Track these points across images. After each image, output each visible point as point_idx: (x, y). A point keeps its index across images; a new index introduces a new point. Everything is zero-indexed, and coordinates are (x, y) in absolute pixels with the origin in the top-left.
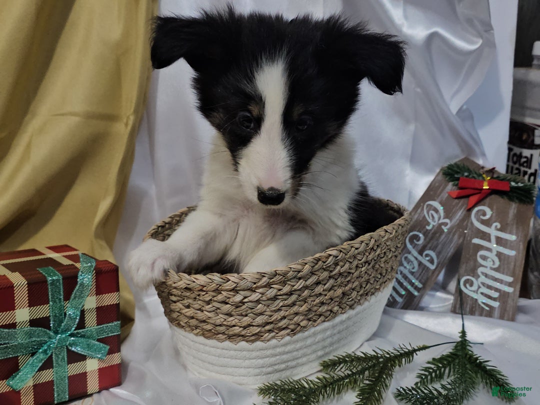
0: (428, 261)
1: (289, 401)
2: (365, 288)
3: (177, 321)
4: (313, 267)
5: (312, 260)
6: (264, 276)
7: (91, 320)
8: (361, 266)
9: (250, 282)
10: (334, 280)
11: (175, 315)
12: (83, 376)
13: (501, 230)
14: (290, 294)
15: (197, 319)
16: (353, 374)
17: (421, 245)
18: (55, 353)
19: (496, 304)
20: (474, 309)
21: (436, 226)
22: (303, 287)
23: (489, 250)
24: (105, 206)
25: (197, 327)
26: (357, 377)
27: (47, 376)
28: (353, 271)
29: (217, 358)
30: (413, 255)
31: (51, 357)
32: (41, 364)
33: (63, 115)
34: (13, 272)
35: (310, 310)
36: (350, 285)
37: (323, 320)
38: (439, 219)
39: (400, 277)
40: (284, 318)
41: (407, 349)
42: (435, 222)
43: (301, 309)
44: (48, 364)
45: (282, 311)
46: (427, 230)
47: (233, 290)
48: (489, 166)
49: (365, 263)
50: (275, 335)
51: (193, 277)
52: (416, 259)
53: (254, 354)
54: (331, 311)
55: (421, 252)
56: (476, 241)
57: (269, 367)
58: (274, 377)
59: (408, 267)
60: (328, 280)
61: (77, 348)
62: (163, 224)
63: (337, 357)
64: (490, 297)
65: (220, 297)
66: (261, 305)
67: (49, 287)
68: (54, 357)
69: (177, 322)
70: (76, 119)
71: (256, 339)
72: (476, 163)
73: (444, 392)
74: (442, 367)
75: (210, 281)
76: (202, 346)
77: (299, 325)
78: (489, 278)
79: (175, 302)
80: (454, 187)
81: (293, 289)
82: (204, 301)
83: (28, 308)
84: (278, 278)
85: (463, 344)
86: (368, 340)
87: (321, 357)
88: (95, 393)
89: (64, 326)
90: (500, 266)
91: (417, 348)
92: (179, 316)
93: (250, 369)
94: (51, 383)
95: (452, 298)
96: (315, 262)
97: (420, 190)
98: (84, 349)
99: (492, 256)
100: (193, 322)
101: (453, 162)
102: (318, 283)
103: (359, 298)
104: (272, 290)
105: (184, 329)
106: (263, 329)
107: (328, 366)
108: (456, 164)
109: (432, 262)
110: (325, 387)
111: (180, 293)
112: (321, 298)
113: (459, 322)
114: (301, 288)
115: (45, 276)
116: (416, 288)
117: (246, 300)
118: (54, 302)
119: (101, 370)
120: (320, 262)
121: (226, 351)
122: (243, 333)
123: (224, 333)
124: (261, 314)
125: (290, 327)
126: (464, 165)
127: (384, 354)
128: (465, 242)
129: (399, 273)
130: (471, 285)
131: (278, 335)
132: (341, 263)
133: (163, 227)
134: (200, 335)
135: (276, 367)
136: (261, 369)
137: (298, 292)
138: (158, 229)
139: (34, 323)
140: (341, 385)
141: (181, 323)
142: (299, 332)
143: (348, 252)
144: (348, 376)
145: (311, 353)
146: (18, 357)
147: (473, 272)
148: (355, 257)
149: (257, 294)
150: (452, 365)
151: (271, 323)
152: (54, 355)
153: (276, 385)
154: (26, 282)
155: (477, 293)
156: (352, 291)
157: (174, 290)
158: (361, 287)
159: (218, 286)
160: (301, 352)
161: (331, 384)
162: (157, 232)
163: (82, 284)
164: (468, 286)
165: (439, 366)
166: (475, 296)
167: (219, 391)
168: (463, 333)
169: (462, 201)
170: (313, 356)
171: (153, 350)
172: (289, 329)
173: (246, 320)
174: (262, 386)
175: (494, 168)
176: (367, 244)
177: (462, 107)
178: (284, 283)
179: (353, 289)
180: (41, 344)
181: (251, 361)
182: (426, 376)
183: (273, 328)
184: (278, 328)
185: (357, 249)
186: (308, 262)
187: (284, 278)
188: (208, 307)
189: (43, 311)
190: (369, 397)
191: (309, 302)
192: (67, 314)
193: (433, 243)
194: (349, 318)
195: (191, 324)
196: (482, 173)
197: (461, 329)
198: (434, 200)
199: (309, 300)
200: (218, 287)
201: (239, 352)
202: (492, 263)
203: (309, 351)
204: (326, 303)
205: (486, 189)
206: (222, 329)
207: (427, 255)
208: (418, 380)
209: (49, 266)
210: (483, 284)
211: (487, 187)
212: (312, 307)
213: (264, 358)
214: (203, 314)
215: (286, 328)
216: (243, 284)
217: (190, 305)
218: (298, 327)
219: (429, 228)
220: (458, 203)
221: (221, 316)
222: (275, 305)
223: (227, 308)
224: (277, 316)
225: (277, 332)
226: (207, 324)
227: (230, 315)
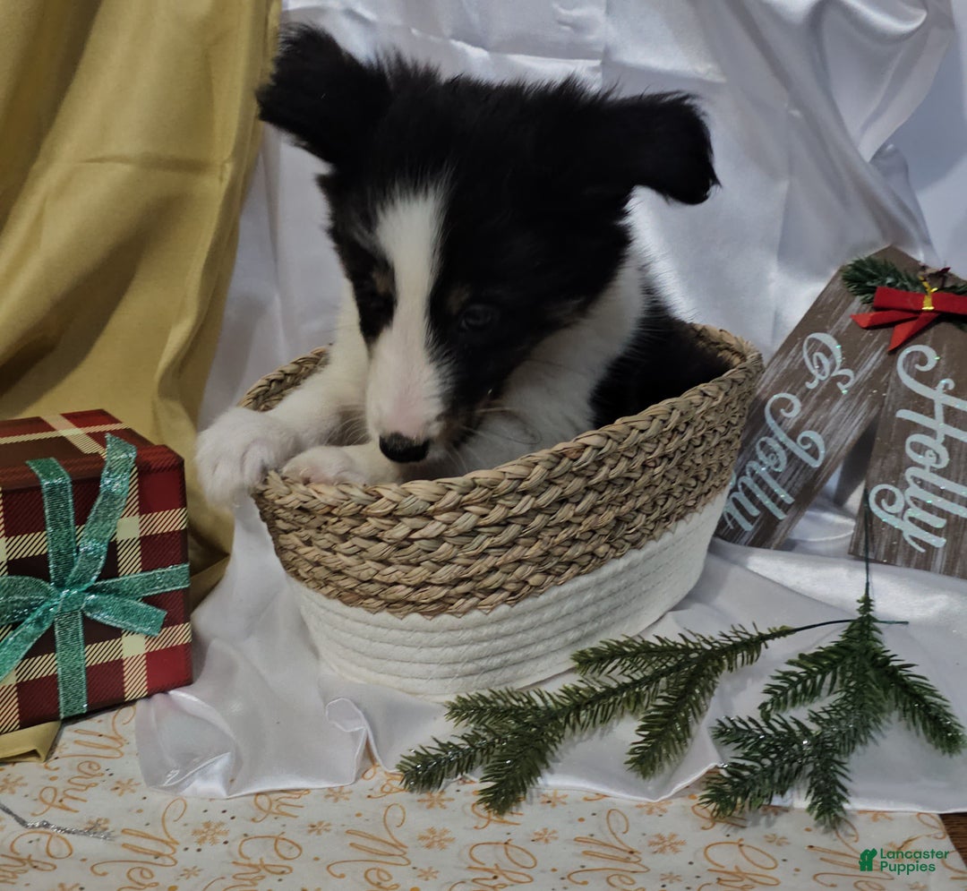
0: (807, 451)
1: (504, 734)
2: (662, 506)
3: (293, 566)
4: (550, 470)
5: (548, 456)
6: (450, 489)
7: (130, 561)
8: (652, 464)
9: (422, 500)
10: (596, 494)
11: (289, 556)
12: (117, 667)
13: (954, 393)
14: (505, 523)
15: (327, 568)
16: (635, 683)
17: (796, 420)
18: (60, 625)
19: (939, 542)
20: (894, 551)
21: (826, 383)
22: (532, 509)
23: (930, 432)
24: (179, 334)
25: (327, 583)
26: (644, 689)
27: (44, 666)
28: (635, 475)
29: (368, 642)
30: (777, 439)
31: (51, 630)
32: (30, 645)
33: (101, 160)
35: (547, 554)
36: (630, 503)
37: (575, 572)
38: (833, 368)
39: (748, 480)
40: (494, 569)
41: (746, 633)
42: (824, 375)
43: (530, 553)
44: (45, 645)
45: (490, 558)
46: (808, 390)
47: (389, 515)
48: (936, 265)
49: (662, 457)
50: (477, 602)
51: (312, 489)
52: (784, 447)
53: (438, 638)
54: (593, 554)
55: (793, 435)
56: (904, 414)
57: (468, 662)
58: (480, 682)
59: (766, 463)
60: (584, 495)
61: (102, 614)
62: (281, 376)
63: (607, 644)
64: (927, 527)
65: (365, 529)
66: (445, 545)
67: (46, 499)
68: (57, 630)
69: (294, 569)
70: (126, 169)
71: (441, 608)
72: (912, 259)
73: (814, 728)
74: (817, 673)
75: (345, 497)
76: (338, 618)
77: (526, 583)
78: (927, 489)
79: (286, 532)
80: (865, 305)
81: (510, 515)
82: (335, 534)
83: (4, 538)
84: (476, 493)
85: (864, 625)
86: (674, 609)
87: (574, 643)
88: (140, 698)
89: (76, 573)
90: (950, 465)
91: (769, 633)
92: (295, 558)
93: (432, 665)
94: (52, 680)
95: (851, 523)
96: (554, 459)
97: (796, 311)
98: (116, 616)
99: (936, 444)
100: (320, 572)
101: (864, 255)
102: (562, 501)
103: (651, 527)
104: (466, 515)
105: (307, 583)
106: (453, 592)
107: (588, 661)
108: (869, 259)
109: (814, 453)
110: (577, 708)
111: (291, 517)
112: (570, 531)
113: (862, 576)
114: (528, 511)
115: (37, 477)
116: (781, 504)
117: (415, 536)
118: (56, 527)
119: (151, 657)
120: (565, 461)
121: (385, 631)
122: (413, 598)
123: (376, 597)
124: (448, 562)
125: (507, 587)
126: (886, 262)
127: (699, 644)
128: (882, 416)
129: (748, 473)
130: (891, 502)
131: (483, 602)
132: (610, 462)
133: (280, 381)
134: (334, 598)
135: (483, 663)
136: (452, 666)
137: (521, 520)
138: (270, 386)
139: (15, 566)
140: (609, 705)
141: (300, 571)
142: (527, 596)
143: (624, 439)
144: (623, 687)
145: (554, 637)
147: (896, 477)
148: (639, 448)
149: (438, 524)
150: (839, 669)
151: (469, 579)
152: (57, 627)
153: (481, 697)
155: (902, 518)
156: (634, 513)
157: (280, 511)
158: (655, 505)
159: (360, 507)
160: (533, 633)
161: (591, 702)
162: (267, 391)
163: (110, 495)
164: (884, 502)
165: (812, 671)
166: (896, 523)
168: (867, 602)
169: (881, 332)
170: (559, 641)
171: (260, 617)
172: (506, 590)
173: (418, 574)
174: (453, 699)
175: (946, 270)
176: (664, 422)
177: (884, 146)
178: (491, 502)
179: (638, 511)
180: (29, 607)
181: (434, 650)
182: (785, 690)
183: (474, 589)
184: (483, 589)
185: (642, 431)
186: (540, 461)
187: (491, 492)
188: (343, 546)
189: (34, 544)
190: (663, 732)
191: (546, 538)
192: (81, 550)
193: (818, 417)
194: (630, 567)
195: (315, 576)
196: (921, 278)
197: (863, 593)
198: (824, 331)
199: (545, 535)
200: (360, 510)
201: (409, 634)
202: (934, 458)
203: (549, 631)
204: (581, 540)
205: (928, 311)
206: (372, 588)
207: (805, 440)
208: (768, 697)
209: (50, 456)
210: (916, 501)
211: (931, 308)
212: (552, 548)
213: (458, 645)
214: (336, 559)
215: (499, 589)
216: (407, 504)
217: (312, 540)
218: (523, 587)
219: (811, 386)
220: (869, 340)
221: (369, 563)
222: (476, 545)
223: (378, 549)
224: (481, 566)
225: (481, 596)
226: (344, 577)
227: (386, 562)
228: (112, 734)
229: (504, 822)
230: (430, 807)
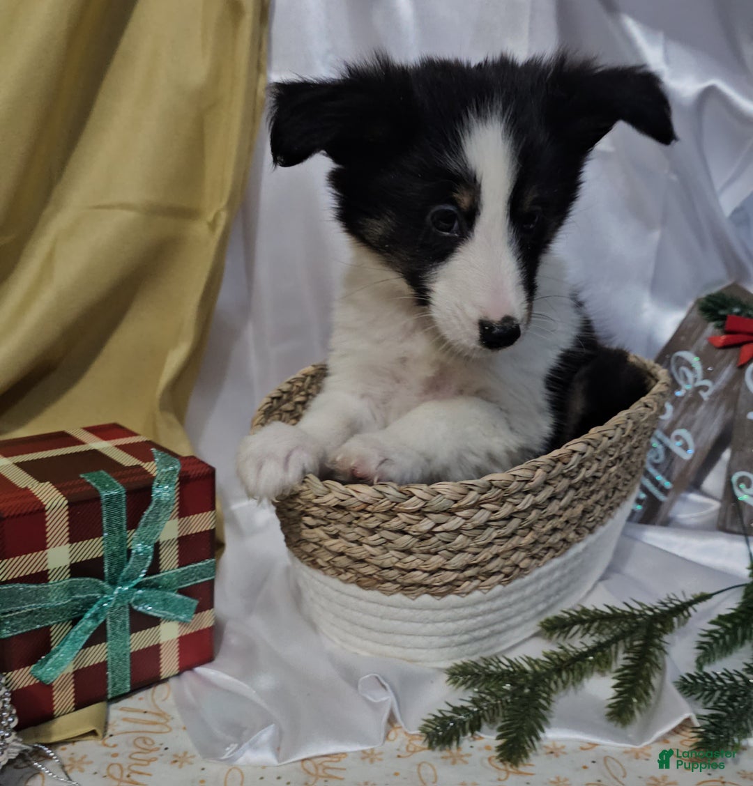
0: (679, 446)
1: (503, 695)
2: (610, 498)
3: (311, 557)
4: (549, 472)
5: (549, 462)
7: (169, 559)
8: (610, 465)
9: (449, 499)
10: (574, 491)
11: (308, 548)
12: (155, 651)
14: (509, 518)
15: (349, 557)
16: (601, 646)
17: (669, 422)
18: (110, 618)
21: (691, 391)
22: (531, 505)
24: (176, 358)
25: (347, 569)
27: (97, 654)
28: (599, 474)
29: (379, 619)
31: (104, 623)
32: (87, 637)
33: (108, 207)
34: (41, 481)
35: (535, 543)
36: (593, 497)
37: (551, 555)
38: (695, 380)
40: (497, 556)
41: (677, 600)
42: (688, 385)
43: (523, 541)
44: (98, 636)
45: (495, 546)
46: (677, 397)
47: (417, 512)
49: (617, 459)
50: (479, 584)
51: (350, 489)
52: (661, 443)
53: (443, 614)
54: (565, 541)
55: (667, 433)
57: (464, 633)
58: (471, 650)
60: (567, 493)
61: (146, 606)
62: (279, 394)
63: (567, 613)
65: (394, 523)
66: (461, 537)
67: (104, 508)
68: (108, 623)
69: (311, 559)
70: (130, 215)
71: (450, 590)
72: (749, 294)
75: (381, 496)
76: (352, 600)
77: (517, 566)
79: (311, 527)
80: (717, 330)
81: (515, 510)
82: (366, 529)
83: (69, 545)
84: (493, 493)
86: (602, 579)
87: (541, 613)
88: (173, 676)
89: (127, 572)
91: (693, 599)
92: (315, 550)
93: (433, 638)
94: (103, 666)
95: (715, 503)
96: (553, 464)
98: (158, 607)
100: (342, 561)
101: (715, 290)
102: (552, 498)
103: (602, 516)
104: (482, 512)
105: (324, 571)
106: (461, 576)
107: (555, 627)
108: (720, 293)
109: (685, 448)
110: (558, 670)
111: (324, 514)
112: (554, 522)
114: (529, 507)
115: (96, 490)
116: (663, 490)
117: (438, 529)
118: (112, 532)
119: (183, 640)
120: (559, 465)
121: (396, 610)
122: (428, 582)
123: (395, 582)
124: (461, 551)
125: (503, 570)
126: (732, 296)
127: (643, 611)
128: (736, 418)
130: (749, 486)
131: (483, 584)
132: (588, 464)
133: (279, 398)
134: (352, 583)
136: (451, 637)
137: (522, 515)
138: (272, 402)
139: (77, 569)
141: (318, 560)
142: (518, 577)
143: (598, 445)
144: (593, 650)
145: (528, 609)
146: (50, 626)
147: (750, 465)
148: (606, 452)
149: (459, 519)
151: (476, 565)
152: (108, 620)
154: (66, 502)
156: (594, 505)
157: (315, 508)
158: (607, 497)
159: (394, 504)
160: (516, 607)
161: (569, 665)
162: (270, 407)
163: (159, 502)
164: (742, 486)
165: (727, 627)
167: (390, 685)
169: (730, 352)
170: (532, 612)
172: (502, 573)
173: (436, 561)
176: (623, 430)
178: (502, 501)
179: (597, 503)
180: (88, 604)
181: (437, 624)
182: (711, 646)
183: (478, 573)
184: (484, 573)
186: (542, 465)
187: (503, 492)
188: (370, 539)
189: (92, 549)
190: (632, 688)
191: (536, 529)
192: (133, 551)
193: (686, 418)
194: (586, 549)
195: (337, 564)
198: (687, 350)
199: (537, 526)
200: (393, 507)
201: (418, 612)
203: (525, 605)
204: (559, 529)
206: (392, 574)
207: (678, 438)
208: (700, 653)
209: (100, 469)
212: (539, 537)
213: (458, 620)
214: (362, 550)
215: (499, 572)
216: (437, 503)
217: (340, 534)
218: (515, 569)
219: (678, 394)
220: (723, 356)
221: (392, 552)
222: (486, 536)
223: (404, 540)
224: (486, 554)
225: (482, 578)
226: (366, 564)
227: (408, 552)
228: (155, 711)
229: (520, 773)
230: (454, 763)
